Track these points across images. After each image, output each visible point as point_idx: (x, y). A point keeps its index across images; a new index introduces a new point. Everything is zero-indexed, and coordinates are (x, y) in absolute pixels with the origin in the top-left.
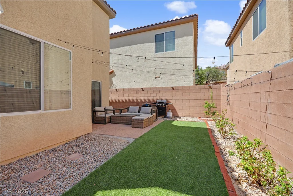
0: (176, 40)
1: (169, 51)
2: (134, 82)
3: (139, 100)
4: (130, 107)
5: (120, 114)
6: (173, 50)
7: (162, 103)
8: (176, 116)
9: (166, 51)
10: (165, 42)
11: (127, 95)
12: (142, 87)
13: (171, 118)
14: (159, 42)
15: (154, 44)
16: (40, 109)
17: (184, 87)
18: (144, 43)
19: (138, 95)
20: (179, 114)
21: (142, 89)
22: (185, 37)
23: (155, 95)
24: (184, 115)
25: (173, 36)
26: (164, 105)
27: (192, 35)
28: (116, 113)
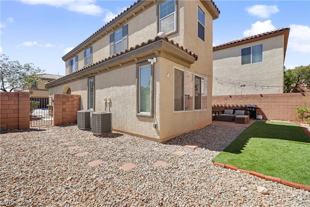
0: (263, 53)
1: (256, 62)
2: (220, 90)
3: (226, 105)
4: (225, 110)
5: (219, 114)
6: (260, 62)
7: (252, 108)
8: (265, 118)
9: (252, 63)
10: (251, 55)
11: (216, 101)
12: (230, 95)
13: (261, 120)
14: (245, 55)
15: (241, 57)
16: (200, 109)
17: (274, 94)
18: (229, 57)
19: (226, 101)
20: (267, 117)
21: (230, 96)
22: (274, 50)
23: (243, 101)
24: (272, 118)
25: (261, 49)
26: (253, 109)
27: (283, 47)
28: (217, 114)
